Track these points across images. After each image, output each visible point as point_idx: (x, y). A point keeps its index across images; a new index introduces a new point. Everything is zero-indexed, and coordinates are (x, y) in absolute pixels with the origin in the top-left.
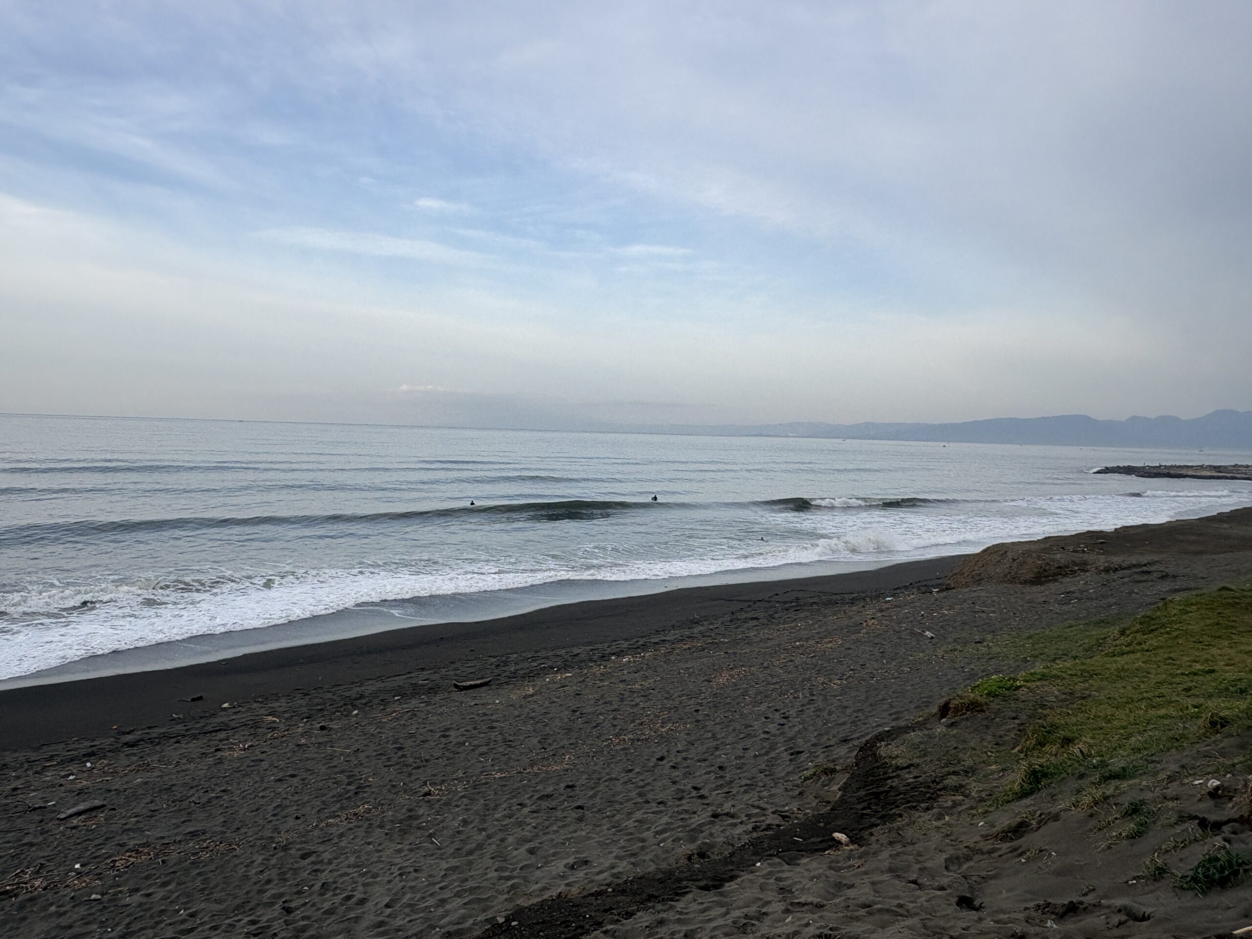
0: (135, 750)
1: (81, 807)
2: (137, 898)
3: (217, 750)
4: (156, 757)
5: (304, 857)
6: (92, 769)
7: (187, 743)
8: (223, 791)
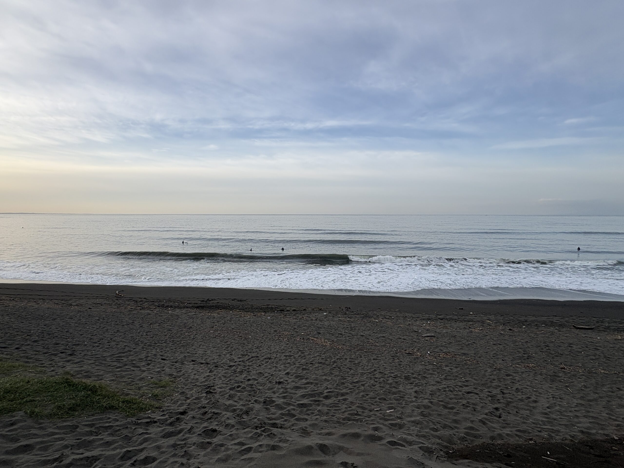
0: (442, 321)
1: (428, 335)
2: (447, 369)
3: (469, 328)
4: (449, 325)
5: (508, 375)
6: (430, 324)
7: (459, 323)
8: (474, 342)
